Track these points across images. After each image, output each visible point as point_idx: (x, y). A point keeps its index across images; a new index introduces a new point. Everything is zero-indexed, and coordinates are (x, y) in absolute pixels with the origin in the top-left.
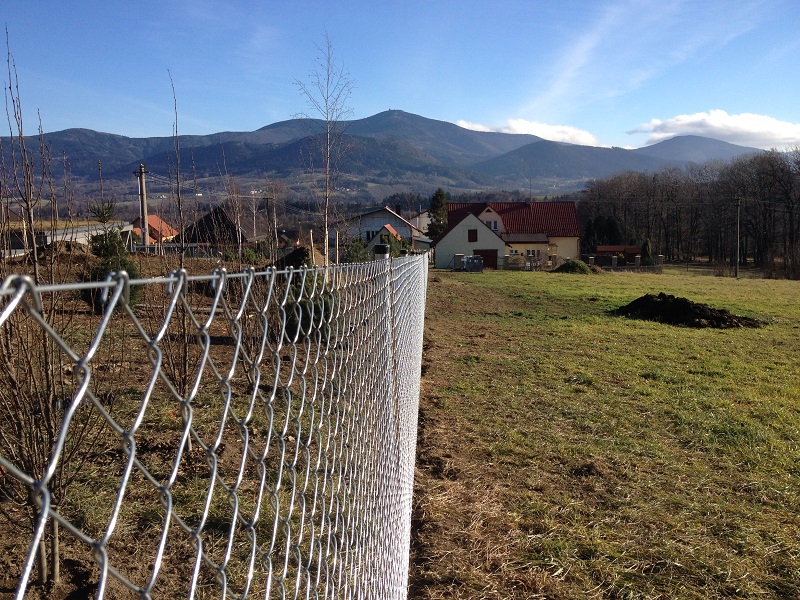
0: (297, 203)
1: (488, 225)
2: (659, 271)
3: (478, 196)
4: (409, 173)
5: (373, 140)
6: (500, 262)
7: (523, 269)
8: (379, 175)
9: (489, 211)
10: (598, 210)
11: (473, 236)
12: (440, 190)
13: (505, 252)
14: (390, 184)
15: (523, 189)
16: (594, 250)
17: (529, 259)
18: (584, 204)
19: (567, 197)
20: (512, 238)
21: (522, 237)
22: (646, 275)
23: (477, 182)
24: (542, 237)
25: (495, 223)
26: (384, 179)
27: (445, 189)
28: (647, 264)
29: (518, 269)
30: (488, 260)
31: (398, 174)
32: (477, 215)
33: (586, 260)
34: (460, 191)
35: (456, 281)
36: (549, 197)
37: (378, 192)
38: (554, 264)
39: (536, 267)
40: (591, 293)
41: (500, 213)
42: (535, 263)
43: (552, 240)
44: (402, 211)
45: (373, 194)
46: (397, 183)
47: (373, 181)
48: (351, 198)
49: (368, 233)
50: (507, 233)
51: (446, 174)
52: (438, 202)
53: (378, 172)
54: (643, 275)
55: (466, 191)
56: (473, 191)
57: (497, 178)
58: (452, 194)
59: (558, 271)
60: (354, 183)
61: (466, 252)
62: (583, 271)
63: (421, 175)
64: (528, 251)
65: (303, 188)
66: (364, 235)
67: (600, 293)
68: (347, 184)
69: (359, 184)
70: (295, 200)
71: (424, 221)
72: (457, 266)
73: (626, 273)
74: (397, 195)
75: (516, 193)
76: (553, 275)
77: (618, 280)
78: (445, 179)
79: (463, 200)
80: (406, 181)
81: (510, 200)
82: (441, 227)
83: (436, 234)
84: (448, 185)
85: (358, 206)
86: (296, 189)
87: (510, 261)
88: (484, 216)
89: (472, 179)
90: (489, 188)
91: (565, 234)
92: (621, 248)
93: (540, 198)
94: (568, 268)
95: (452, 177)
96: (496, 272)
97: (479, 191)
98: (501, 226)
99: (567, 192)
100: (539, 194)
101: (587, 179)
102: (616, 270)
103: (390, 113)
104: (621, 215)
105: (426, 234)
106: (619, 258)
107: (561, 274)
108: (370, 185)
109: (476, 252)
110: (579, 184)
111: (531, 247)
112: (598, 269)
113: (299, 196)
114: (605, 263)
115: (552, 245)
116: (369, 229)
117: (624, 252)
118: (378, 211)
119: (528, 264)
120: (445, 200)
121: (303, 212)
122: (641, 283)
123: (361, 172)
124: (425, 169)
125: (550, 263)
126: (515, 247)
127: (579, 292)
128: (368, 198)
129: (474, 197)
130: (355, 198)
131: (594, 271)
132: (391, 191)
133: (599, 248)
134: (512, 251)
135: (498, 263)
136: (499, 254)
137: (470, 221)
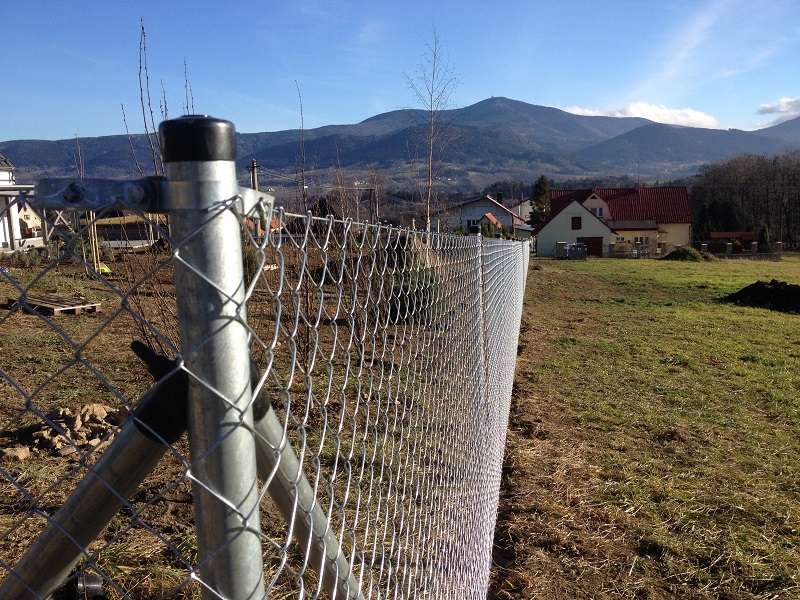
0: (399, 193)
1: (593, 212)
2: (777, 259)
3: (583, 183)
4: (511, 161)
5: (475, 128)
6: (605, 250)
7: (630, 257)
8: (480, 164)
9: (594, 198)
10: (714, 195)
11: (576, 223)
12: (543, 177)
13: (610, 239)
14: (492, 173)
15: (632, 175)
16: (707, 237)
17: (636, 246)
18: (697, 189)
19: (679, 181)
20: (618, 225)
21: (629, 224)
22: (763, 262)
23: (582, 167)
24: (651, 223)
25: (601, 209)
26: (486, 167)
27: (549, 176)
28: (764, 251)
29: (624, 257)
30: (592, 247)
31: (500, 163)
32: (581, 202)
33: (698, 247)
34: (565, 178)
35: (558, 269)
36: (661, 183)
37: (478, 180)
38: (664, 251)
39: (644, 255)
40: (701, 280)
41: (605, 199)
42: (643, 250)
43: (662, 227)
44: (504, 200)
45: (474, 182)
46: (499, 171)
47: (474, 170)
48: (453, 188)
49: (469, 222)
50: (613, 220)
51: (550, 160)
52: (541, 190)
53: (480, 161)
54: (759, 263)
55: (571, 177)
56: (578, 177)
57: (604, 163)
58: (556, 181)
59: (666, 258)
60: (456, 172)
61: (569, 240)
62: (694, 259)
63: (524, 163)
64: (636, 239)
65: (404, 179)
66: (465, 224)
67: (710, 281)
68: (449, 173)
69: (461, 173)
70: (397, 191)
71: (526, 209)
72: (560, 254)
73: (741, 260)
74: (499, 183)
75: (625, 178)
76: (662, 263)
77: (731, 268)
78: (549, 166)
79: (568, 186)
80: (508, 169)
81: (618, 186)
82: (543, 215)
83: (538, 222)
84: (552, 171)
85: (459, 195)
86: (398, 180)
87: (615, 249)
88: (589, 203)
89: (578, 165)
90: (596, 173)
91: (676, 221)
92: (737, 234)
93: (651, 183)
94: (679, 255)
95: (557, 164)
96: (600, 260)
97: (585, 178)
98: (606, 213)
99: (681, 176)
100: (649, 179)
101: (701, 163)
102: (731, 257)
103: (493, 100)
104: (738, 200)
105: (528, 223)
106: (734, 245)
107: (670, 262)
108: (472, 174)
109: (579, 240)
110: (693, 168)
111: (639, 234)
112: (711, 256)
113: (401, 186)
114: (719, 250)
115: (662, 232)
116: (470, 218)
117: (740, 239)
118: (479, 199)
119: (635, 252)
120: (548, 188)
121: (405, 202)
122: (756, 270)
123: (462, 161)
124: (528, 156)
125: (659, 251)
126: (621, 234)
127: (687, 280)
128: (469, 187)
129: (579, 184)
130: (456, 188)
131: (706, 258)
132: (492, 180)
133: (713, 235)
134: (618, 239)
135: (603, 251)
136: (604, 242)
137: (574, 208)
